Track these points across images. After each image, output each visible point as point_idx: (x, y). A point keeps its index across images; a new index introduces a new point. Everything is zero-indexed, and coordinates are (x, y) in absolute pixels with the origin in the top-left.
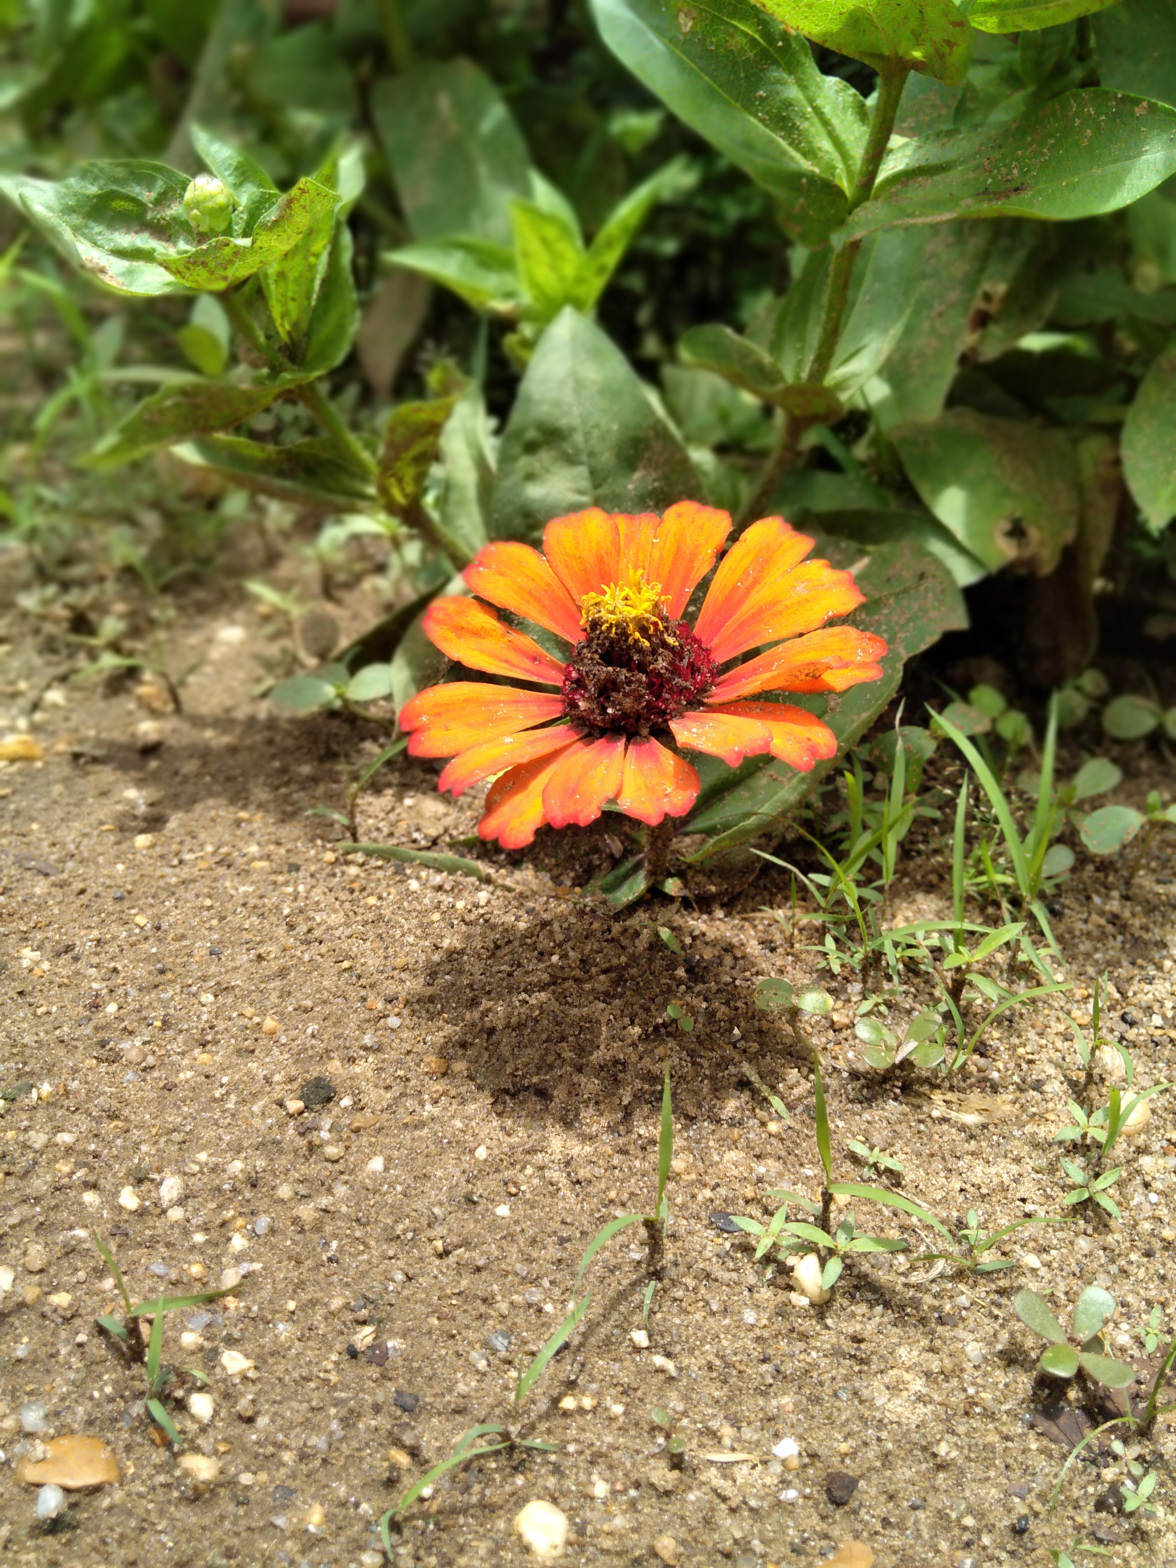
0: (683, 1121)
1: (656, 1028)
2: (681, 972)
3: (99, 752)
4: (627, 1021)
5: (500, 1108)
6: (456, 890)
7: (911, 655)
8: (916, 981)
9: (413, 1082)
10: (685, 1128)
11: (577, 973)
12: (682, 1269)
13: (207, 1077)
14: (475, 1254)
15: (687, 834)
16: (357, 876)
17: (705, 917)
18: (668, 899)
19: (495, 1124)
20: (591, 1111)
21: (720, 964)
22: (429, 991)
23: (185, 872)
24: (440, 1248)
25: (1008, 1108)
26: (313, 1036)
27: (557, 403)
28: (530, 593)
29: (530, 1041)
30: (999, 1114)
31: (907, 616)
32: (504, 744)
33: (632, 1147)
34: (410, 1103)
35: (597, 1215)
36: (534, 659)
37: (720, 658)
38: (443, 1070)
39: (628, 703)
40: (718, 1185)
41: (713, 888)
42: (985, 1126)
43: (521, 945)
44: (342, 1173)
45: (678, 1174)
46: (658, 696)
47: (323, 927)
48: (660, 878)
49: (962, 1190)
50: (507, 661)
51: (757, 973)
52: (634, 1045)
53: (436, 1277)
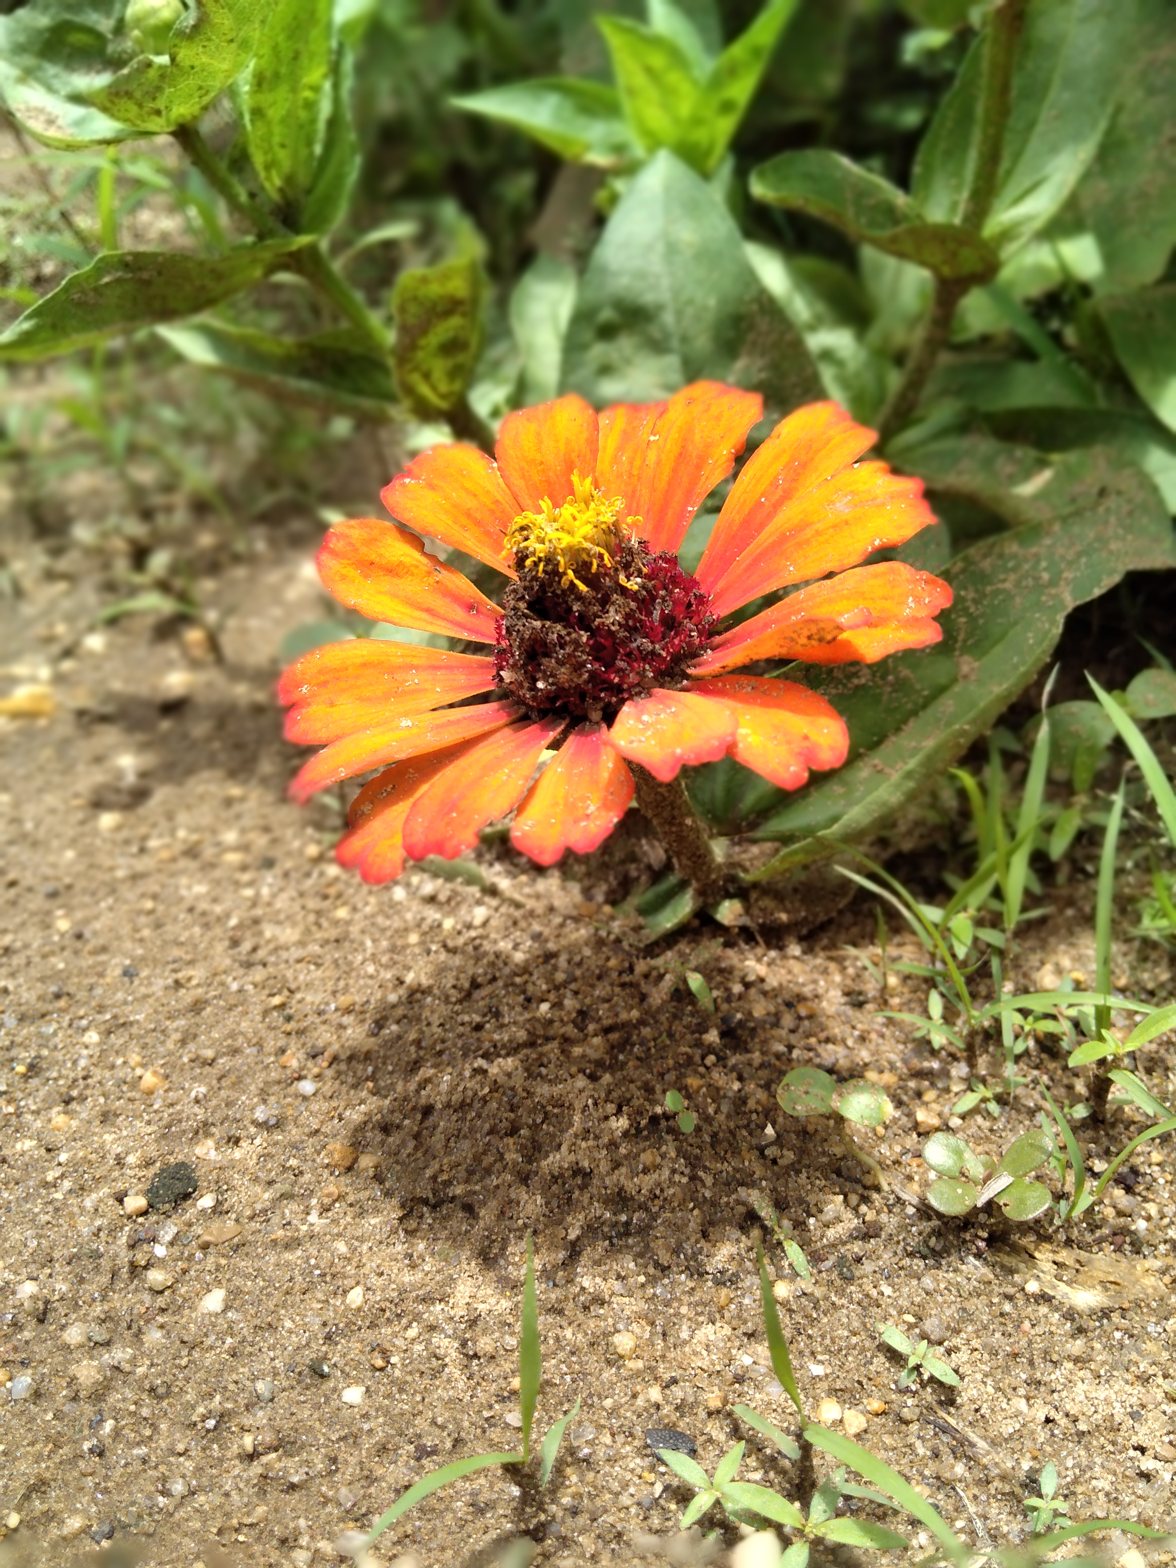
0: (651, 1270)
1: (654, 1120)
2: (712, 1037)
3: (109, 709)
4: (611, 1108)
5: (412, 1224)
6: (451, 904)
7: (1079, 602)
8: (1052, 1065)
9: (307, 1177)
10: (652, 1281)
11: (570, 1030)
12: (583, 1520)
13: (49, 1150)
14: (290, 1463)
15: (754, 841)
16: (337, 879)
17: (773, 954)
18: (719, 929)
19: (399, 1248)
20: (523, 1245)
21: (776, 1024)
22: (371, 1043)
23: (143, 864)
24: (249, 1448)
25: (1150, 1281)
26: (197, 1101)
27: (641, 275)
28: (468, 515)
29: (471, 1130)
30: (1135, 1292)
31: (1078, 548)
32: (398, 728)
33: (571, 1304)
34: (290, 1209)
35: (486, 1414)
36: (470, 607)
37: (721, 610)
38: (347, 1163)
39: (564, 674)
40: (674, 1381)
41: (784, 917)
42: (1105, 1313)
43: (506, 986)
44: (163, 1310)
45: (621, 1357)
46: (610, 665)
47: (271, 946)
48: (710, 900)
49: (1048, 1420)
50: (428, 611)
51: (828, 1040)
52: (613, 1145)
53: (227, 1495)
